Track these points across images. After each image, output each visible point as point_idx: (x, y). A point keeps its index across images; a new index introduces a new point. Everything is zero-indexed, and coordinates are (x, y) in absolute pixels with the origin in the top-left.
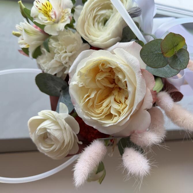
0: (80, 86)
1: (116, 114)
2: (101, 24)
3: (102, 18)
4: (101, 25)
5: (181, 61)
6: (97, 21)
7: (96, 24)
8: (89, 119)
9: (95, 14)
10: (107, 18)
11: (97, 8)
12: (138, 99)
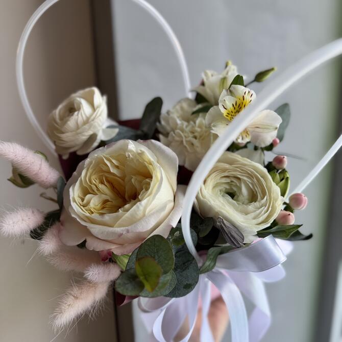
0: (127, 154)
1: (85, 201)
2: (228, 187)
3: (235, 189)
4: (226, 189)
5: (127, 285)
6: (232, 181)
7: (228, 180)
8: (85, 166)
9: (243, 179)
10: (235, 197)
11: (250, 181)
12: (95, 229)
